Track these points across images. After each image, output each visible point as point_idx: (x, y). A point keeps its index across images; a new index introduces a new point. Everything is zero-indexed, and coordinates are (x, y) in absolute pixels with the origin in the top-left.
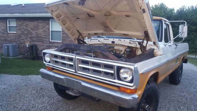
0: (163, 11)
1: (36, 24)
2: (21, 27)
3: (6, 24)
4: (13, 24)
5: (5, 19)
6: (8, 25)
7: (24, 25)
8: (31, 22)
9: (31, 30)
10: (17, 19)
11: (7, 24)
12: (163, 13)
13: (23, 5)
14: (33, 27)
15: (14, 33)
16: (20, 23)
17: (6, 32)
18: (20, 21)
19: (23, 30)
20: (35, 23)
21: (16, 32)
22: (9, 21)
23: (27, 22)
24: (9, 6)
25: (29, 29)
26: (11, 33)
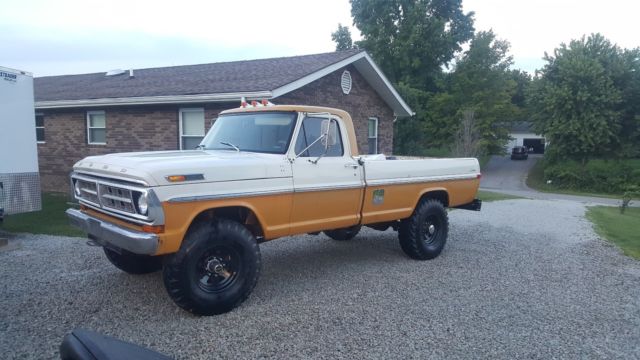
0: (601, 61)
1: (149, 121)
2: (117, 130)
3: (83, 125)
4: (100, 123)
5: (83, 111)
6: (89, 127)
7: (123, 124)
8: (139, 118)
9: (137, 138)
10: (109, 110)
11: (86, 124)
12: (599, 65)
13: (131, 74)
14: (142, 130)
15: (100, 146)
16: (114, 121)
17: (83, 144)
18: (114, 117)
19: (120, 137)
20: (146, 119)
21: (105, 144)
22: (91, 116)
23: (129, 118)
24: (101, 77)
25: (134, 135)
26: (95, 146)
